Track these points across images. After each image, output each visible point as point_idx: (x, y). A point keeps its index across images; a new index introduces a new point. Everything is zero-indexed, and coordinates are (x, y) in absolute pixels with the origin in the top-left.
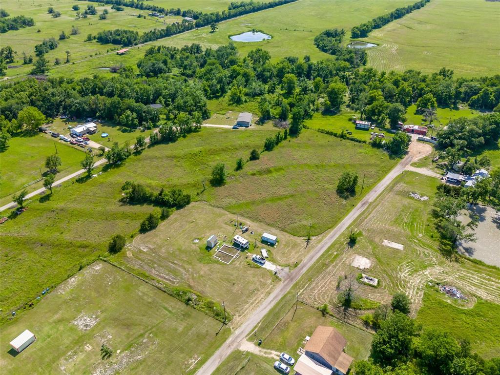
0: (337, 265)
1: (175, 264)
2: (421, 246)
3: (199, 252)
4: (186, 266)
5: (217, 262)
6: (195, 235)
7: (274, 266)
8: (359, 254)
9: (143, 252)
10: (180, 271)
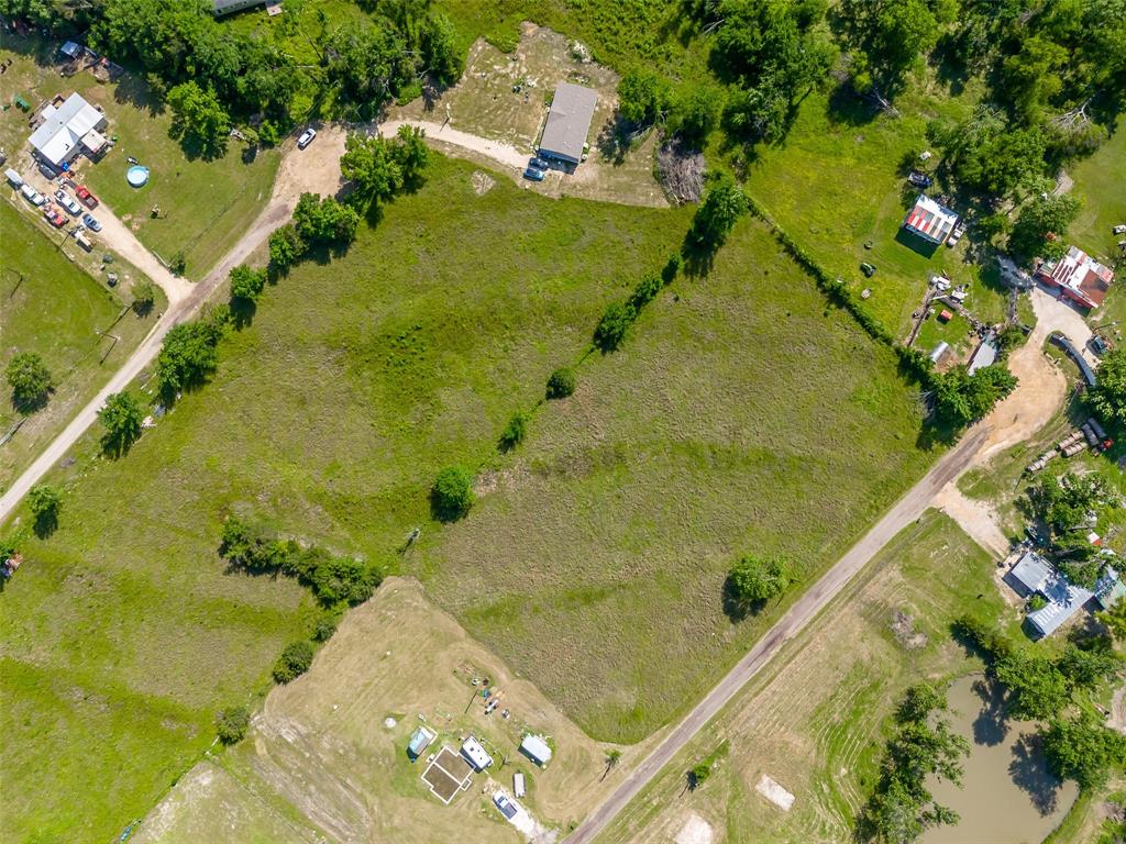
0: (647, 834)
1: (346, 786)
2: (827, 805)
3: (393, 759)
4: (369, 797)
5: (427, 796)
6: (387, 704)
7: (532, 822)
8: (698, 808)
9: (287, 743)
10: (356, 807)
